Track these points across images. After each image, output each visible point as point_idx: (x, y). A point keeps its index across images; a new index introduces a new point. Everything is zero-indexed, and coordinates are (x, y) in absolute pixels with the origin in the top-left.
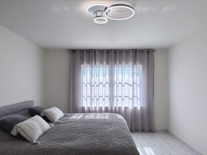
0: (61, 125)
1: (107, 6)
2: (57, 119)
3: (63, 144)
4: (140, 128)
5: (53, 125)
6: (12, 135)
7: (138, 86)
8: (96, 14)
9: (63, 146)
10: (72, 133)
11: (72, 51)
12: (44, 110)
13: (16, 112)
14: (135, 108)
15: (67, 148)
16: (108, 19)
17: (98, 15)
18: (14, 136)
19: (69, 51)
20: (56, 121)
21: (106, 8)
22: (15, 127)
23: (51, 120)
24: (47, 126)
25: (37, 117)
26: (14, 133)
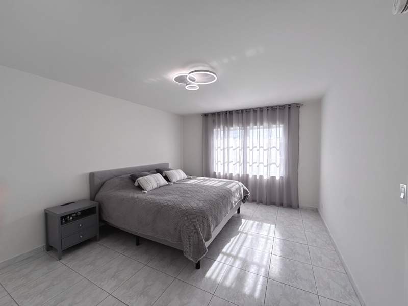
2: (174, 180)
4: (278, 201)
6: (135, 185)
7: (278, 150)
11: (205, 116)
12: (168, 171)
16: (199, 85)
19: (202, 115)
25: (158, 175)
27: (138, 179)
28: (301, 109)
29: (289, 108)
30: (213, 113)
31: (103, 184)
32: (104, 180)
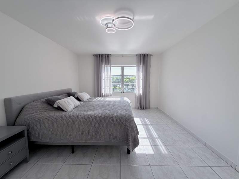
0: (87, 103)
1: (114, 19)
2: (85, 100)
3: (86, 113)
5: (82, 103)
6: (54, 107)
8: (107, 26)
9: (86, 114)
10: (93, 107)
11: (96, 56)
12: (77, 94)
13: (59, 95)
14: (140, 94)
15: (88, 115)
17: (108, 27)
18: (55, 108)
19: (94, 56)
20: (85, 101)
21: (113, 20)
22: (56, 103)
23: (81, 100)
24: (78, 103)
25: (71, 97)
26: (56, 106)
27: (58, 101)
28: (152, 58)
29: (147, 56)
30: (97, 55)
31: (22, 109)
32: (22, 105)
